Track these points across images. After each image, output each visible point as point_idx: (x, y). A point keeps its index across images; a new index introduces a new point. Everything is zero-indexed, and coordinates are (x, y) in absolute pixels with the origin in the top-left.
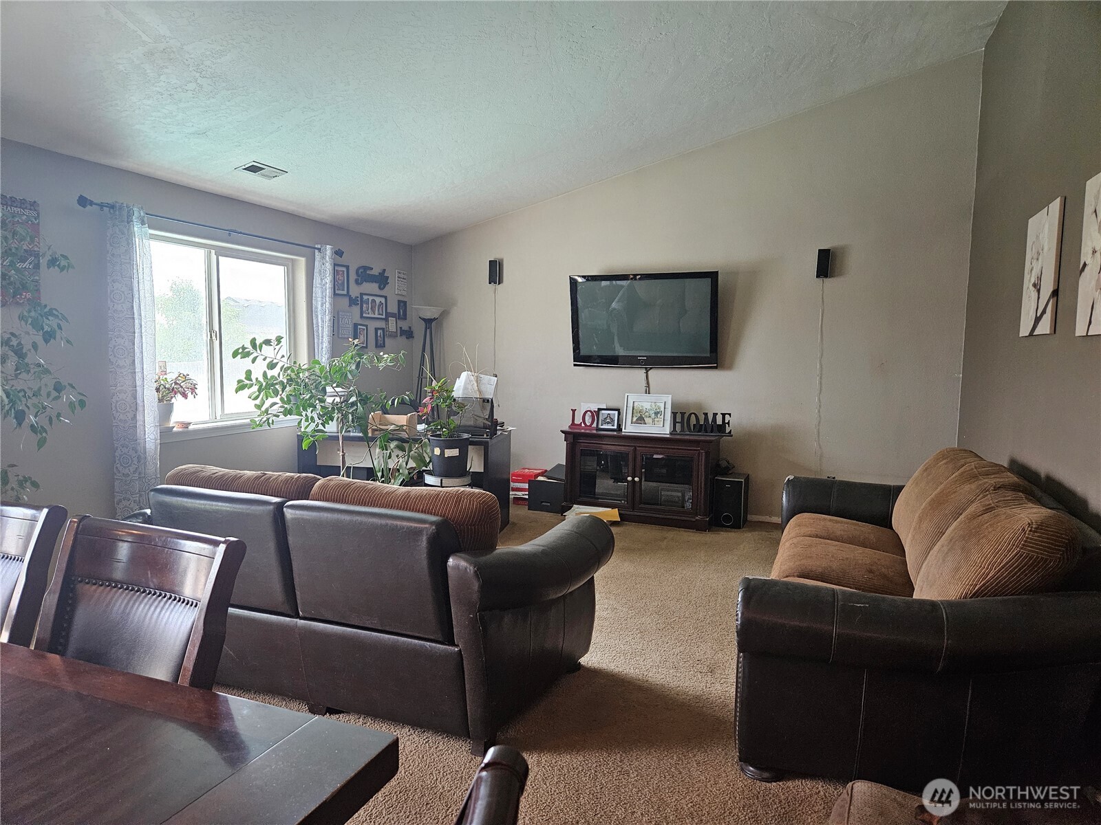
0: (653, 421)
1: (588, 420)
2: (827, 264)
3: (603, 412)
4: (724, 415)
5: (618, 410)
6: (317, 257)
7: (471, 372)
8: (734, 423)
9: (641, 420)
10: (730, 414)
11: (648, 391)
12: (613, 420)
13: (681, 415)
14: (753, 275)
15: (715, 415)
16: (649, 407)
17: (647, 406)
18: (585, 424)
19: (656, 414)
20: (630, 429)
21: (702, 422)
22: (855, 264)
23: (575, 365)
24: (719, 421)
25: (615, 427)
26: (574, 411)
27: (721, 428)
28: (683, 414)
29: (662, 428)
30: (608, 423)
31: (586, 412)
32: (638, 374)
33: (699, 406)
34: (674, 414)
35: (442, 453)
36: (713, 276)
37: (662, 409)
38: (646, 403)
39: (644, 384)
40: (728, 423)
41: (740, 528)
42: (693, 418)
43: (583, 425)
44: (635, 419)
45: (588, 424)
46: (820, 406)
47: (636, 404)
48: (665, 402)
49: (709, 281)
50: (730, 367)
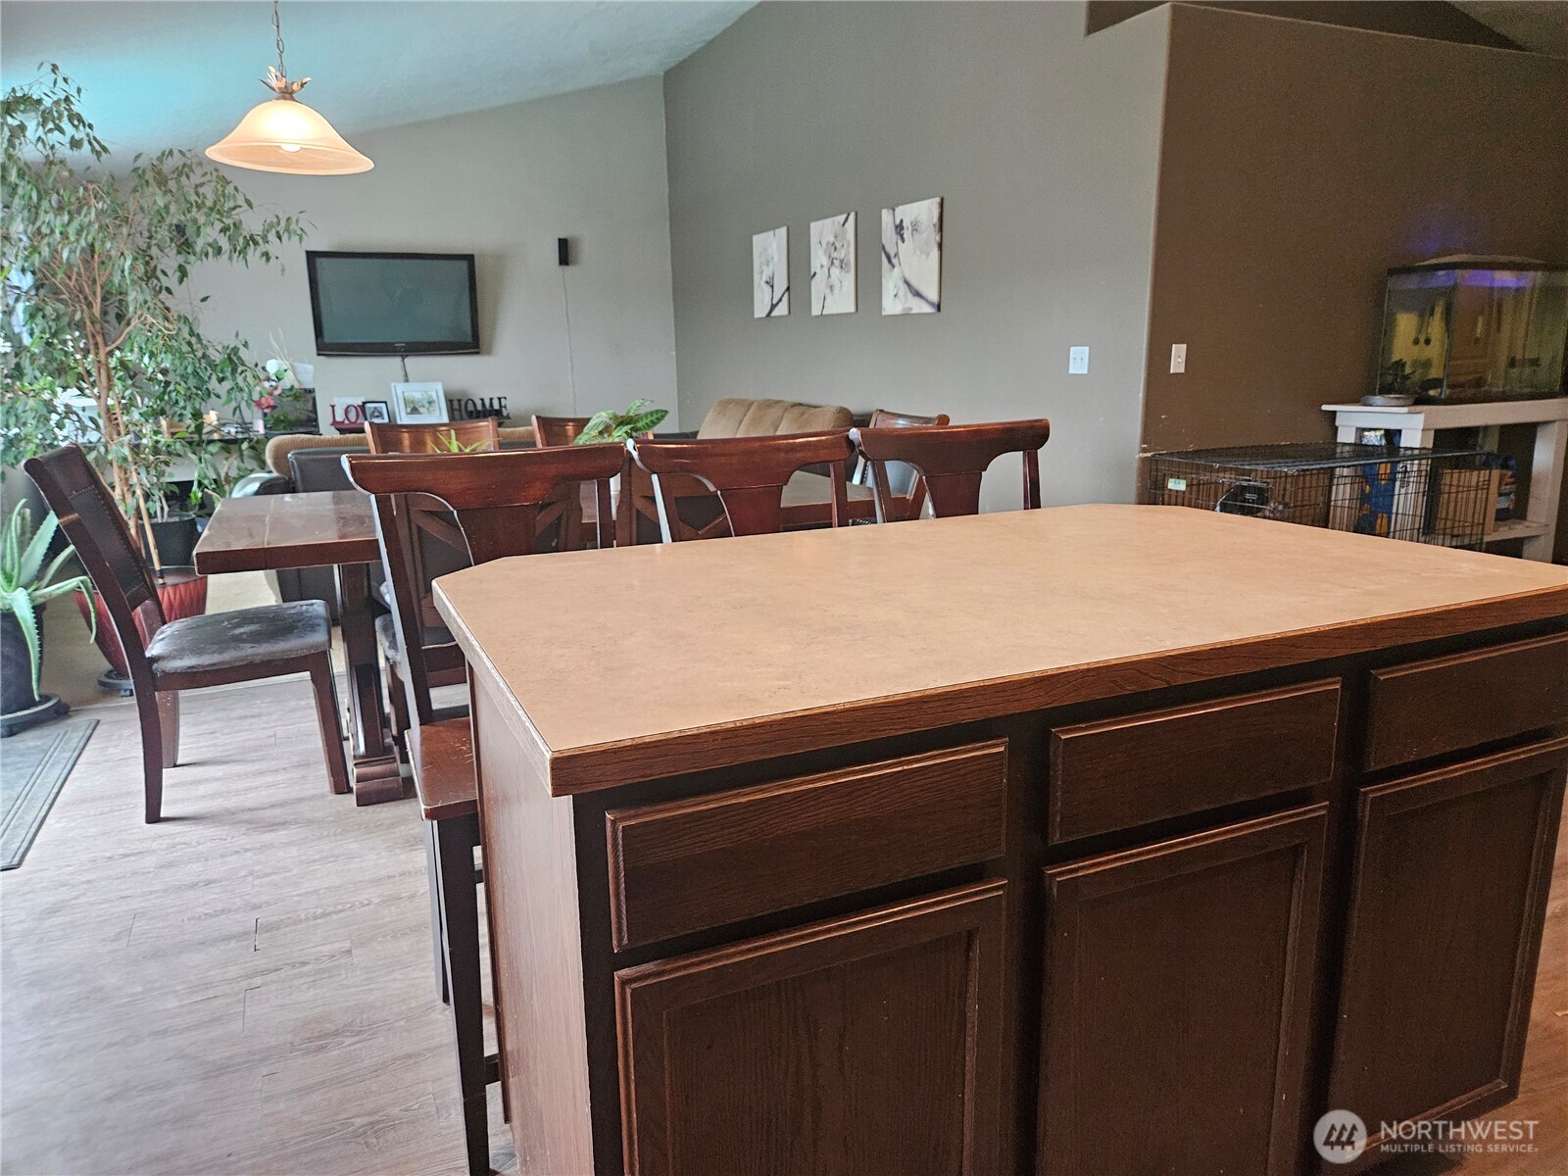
0: (429, 410)
1: (352, 416)
2: (565, 252)
3: (368, 405)
4: (499, 399)
5: (385, 402)
8: (511, 406)
9: (415, 411)
10: (506, 398)
11: (407, 381)
12: (381, 415)
13: (455, 403)
14: (500, 258)
15: (491, 399)
16: (420, 397)
17: (417, 396)
18: (348, 420)
19: (430, 403)
20: (403, 419)
21: (479, 407)
22: (587, 251)
23: (319, 355)
24: (496, 406)
25: (387, 420)
26: (333, 407)
27: (499, 411)
28: (459, 401)
29: (440, 415)
30: (377, 417)
31: (349, 406)
32: (393, 363)
34: (450, 402)
36: (469, 259)
37: (435, 398)
38: (415, 391)
39: (403, 373)
40: (505, 407)
42: (470, 403)
43: (346, 422)
44: (409, 410)
45: (353, 420)
47: (406, 394)
48: (437, 392)
49: (464, 265)
50: (489, 352)
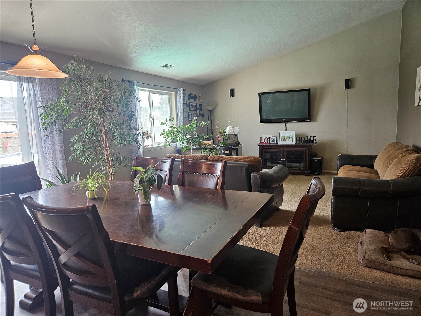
0: (289, 140)
1: (266, 141)
2: (348, 84)
3: (271, 138)
4: (314, 137)
5: (276, 137)
6: (178, 92)
7: (231, 126)
8: (318, 140)
9: (285, 140)
10: (316, 137)
11: (286, 130)
12: (275, 141)
13: (298, 138)
14: (323, 89)
15: (311, 137)
16: (287, 136)
17: (286, 135)
18: (265, 142)
19: (290, 138)
20: (281, 143)
21: (306, 140)
22: (358, 84)
23: (261, 123)
24: (312, 139)
25: (276, 143)
26: (261, 138)
27: (313, 141)
28: (299, 137)
29: (292, 142)
30: (273, 141)
31: (265, 138)
32: (283, 125)
33: (305, 134)
34: (296, 137)
35: (224, 152)
36: (309, 90)
37: (292, 136)
39: (285, 128)
40: (315, 140)
41: (320, 175)
42: (303, 138)
43: (264, 143)
44: (282, 140)
45: (266, 142)
46: (347, 133)
47: (283, 135)
48: (293, 134)
49: (307, 92)
50: (315, 121)
